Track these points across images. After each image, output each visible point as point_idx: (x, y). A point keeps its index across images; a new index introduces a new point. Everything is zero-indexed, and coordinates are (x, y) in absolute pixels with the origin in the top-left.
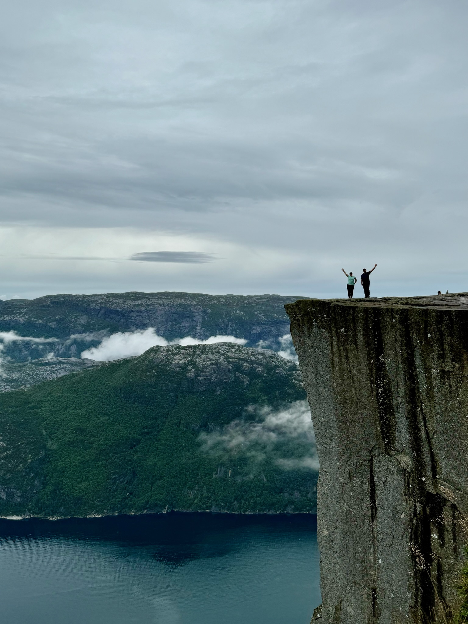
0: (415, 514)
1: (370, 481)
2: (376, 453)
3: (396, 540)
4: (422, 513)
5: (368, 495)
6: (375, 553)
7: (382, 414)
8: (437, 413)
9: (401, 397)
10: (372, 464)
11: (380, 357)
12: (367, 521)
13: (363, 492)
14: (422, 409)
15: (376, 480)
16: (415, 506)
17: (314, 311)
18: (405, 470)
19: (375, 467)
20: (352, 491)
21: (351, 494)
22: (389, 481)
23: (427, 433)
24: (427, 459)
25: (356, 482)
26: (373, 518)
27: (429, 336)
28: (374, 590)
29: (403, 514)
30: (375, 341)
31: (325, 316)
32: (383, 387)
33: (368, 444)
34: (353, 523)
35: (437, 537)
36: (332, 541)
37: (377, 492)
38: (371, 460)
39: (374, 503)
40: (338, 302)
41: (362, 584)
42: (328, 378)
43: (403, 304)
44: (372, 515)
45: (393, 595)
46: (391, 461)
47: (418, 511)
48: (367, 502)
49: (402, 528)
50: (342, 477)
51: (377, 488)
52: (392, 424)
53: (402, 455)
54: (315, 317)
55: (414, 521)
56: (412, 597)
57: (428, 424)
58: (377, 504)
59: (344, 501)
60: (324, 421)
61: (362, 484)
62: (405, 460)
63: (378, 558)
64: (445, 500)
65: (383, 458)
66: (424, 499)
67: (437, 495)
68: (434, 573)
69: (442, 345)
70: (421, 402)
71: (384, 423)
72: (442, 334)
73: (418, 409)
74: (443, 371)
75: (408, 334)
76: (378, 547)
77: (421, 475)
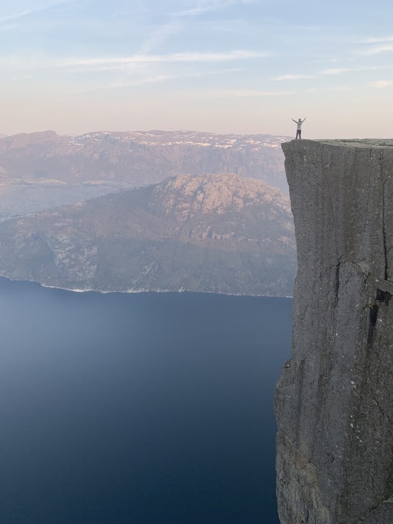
0: (367, 305)
1: (336, 280)
2: (343, 260)
3: (350, 321)
4: (372, 304)
5: (333, 289)
6: (333, 329)
7: (352, 232)
10: (338, 268)
11: (356, 188)
12: (330, 307)
13: (330, 287)
14: (384, 229)
15: (340, 279)
16: (368, 299)
17: (305, 149)
18: (364, 273)
19: (341, 271)
20: (321, 287)
21: (320, 289)
22: (350, 281)
23: (385, 247)
24: (382, 267)
25: (325, 281)
26: (335, 305)
29: (358, 304)
31: (314, 153)
32: (355, 211)
33: (337, 254)
34: (319, 309)
35: (381, 321)
36: (302, 319)
37: (340, 288)
38: (339, 265)
39: (337, 295)
40: (327, 142)
42: (311, 204)
43: (380, 145)
44: (334, 303)
45: (343, 357)
46: (354, 267)
47: (370, 303)
48: (332, 294)
49: (356, 313)
50: (314, 277)
51: (341, 285)
52: (358, 239)
53: (363, 263)
54: (306, 154)
55: (366, 310)
56: (357, 358)
57: (387, 241)
58: (339, 296)
59: (315, 293)
60: (305, 236)
61: (329, 282)
62: (365, 267)
63: (336, 332)
64: (392, 296)
65: (348, 264)
66: (376, 295)
67: (386, 292)
68: (376, 344)
70: (384, 224)
71: (352, 239)
73: (381, 230)
75: (381, 170)
76: (336, 325)
77: (376, 278)
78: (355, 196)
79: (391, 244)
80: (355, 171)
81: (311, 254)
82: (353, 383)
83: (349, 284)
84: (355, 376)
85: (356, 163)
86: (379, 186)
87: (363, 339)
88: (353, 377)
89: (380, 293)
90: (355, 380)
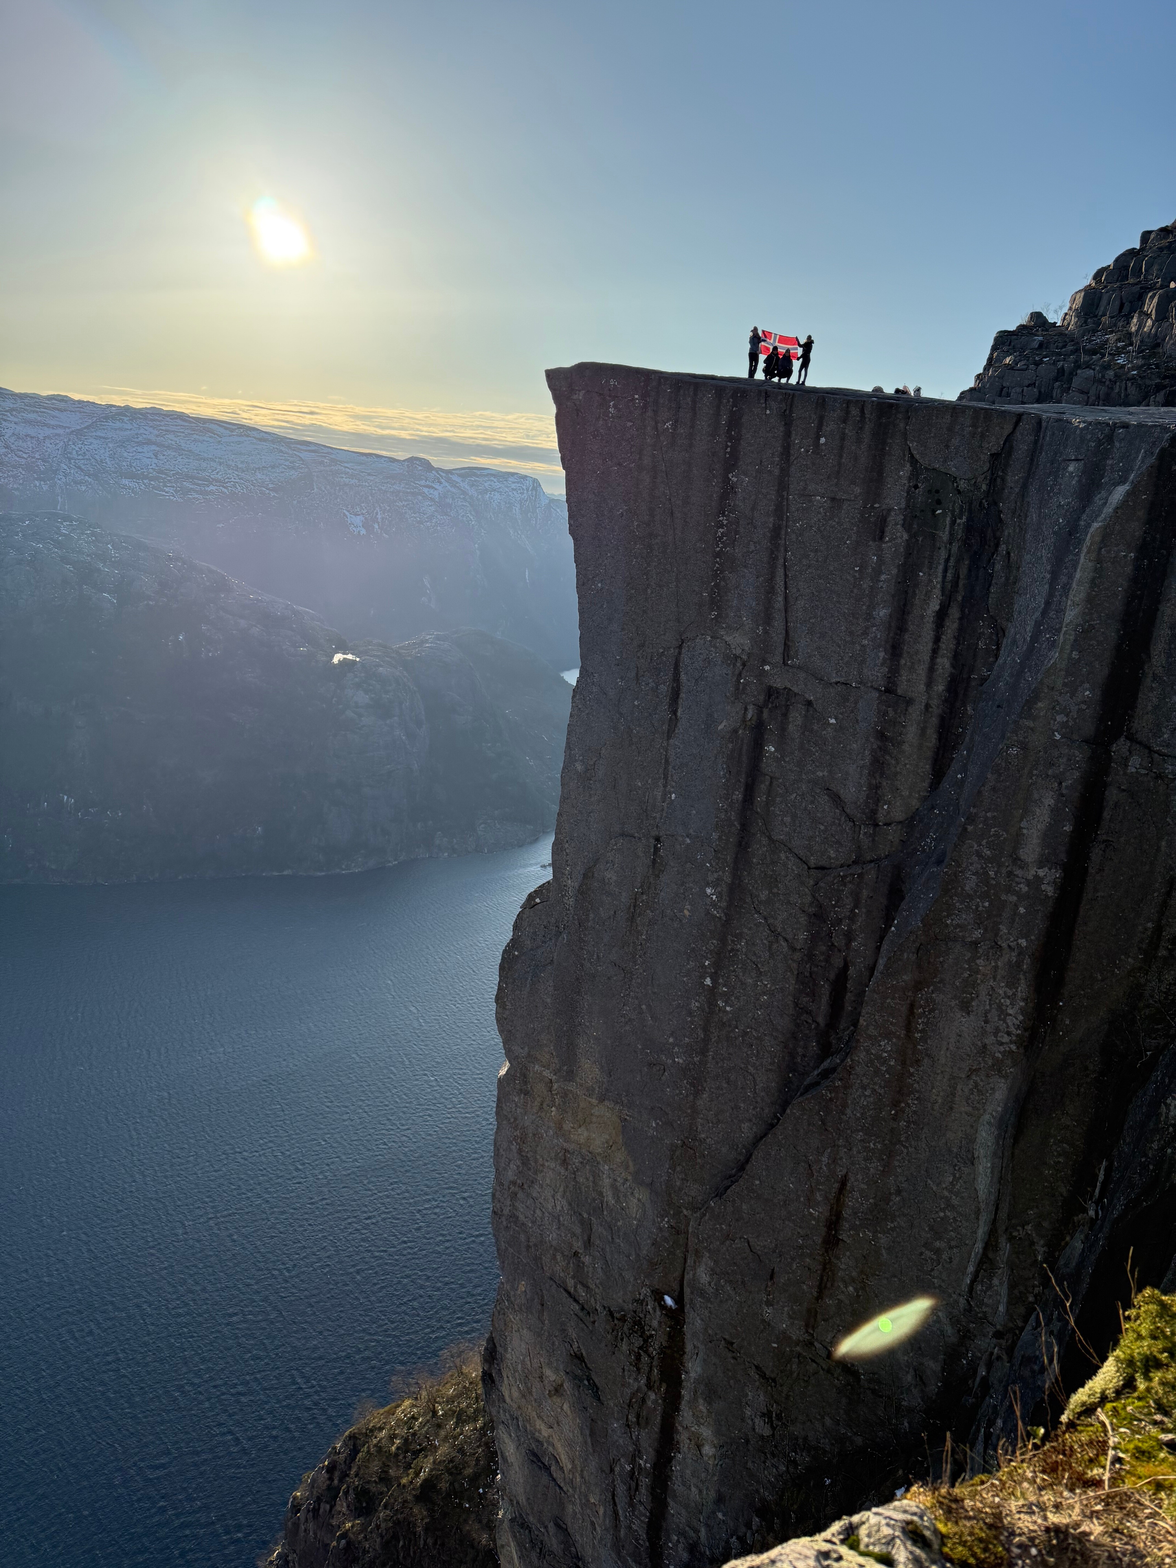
0: (744, 721)
1: (674, 680)
2: (691, 635)
3: (704, 762)
4: (755, 718)
5: (666, 701)
6: (665, 786)
7: (716, 571)
8: (809, 566)
9: (755, 543)
10: (680, 653)
11: (730, 476)
12: (658, 741)
13: (658, 697)
14: (785, 560)
15: (683, 677)
16: (746, 709)
17: (614, 385)
18: (736, 657)
19: (685, 658)
20: (637, 699)
21: (636, 703)
22: (707, 677)
23: (786, 598)
24: (778, 638)
25: (647, 684)
26: (670, 734)
27: (823, 440)
28: (658, 839)
29: (724, 723)
30: (727, 446)
31: (637, 396)
32: (726, 526)
33: (679, 622)
34: (634, 747)
35: (773, 749)
36: (589, 778)
37: (682, 695)
38: (680, 647)
39: (675, 712)
41: (636, 835)
42: (622, 513)
44: (669, 730)
45: (688, 841)
46: (716, 647)
47: (749, 716)
48: (663, 711)
49: (718, 742)
50: (622, 678)
51: (685, 689)
52: (730, 585)
53: (736, 634)
54: (614, 397)
55: (740, 732)
56: (720, 838)
57: (791, 583)
58: (679, 714)
59: (621, 714)
60: (601, 589)
61: (657, 686)
62: (740, 641)
63: (671, 793)
64: (796, 694)
65: (702, 642)
66: (762, 698)
67: (785, 688)
68: (760, 799)
69: (841, 456)
70: (786, 551)
71: (717, 585)
72: (843, 438)
73: (781, 561)
74: (833, 499)
75: (788, 434)
76: (672, 776)
77: (764, 662)
78: (728, 490)
79: (798, 590)
80: (730, 438)
81: (614, 627)
82: (709, 891)
83: (702, 683)
84: (716, 875)
85: (735, 422)
86: (782, 470)
87: (733, 793)
88: (711, 878)
89: (771, 692)
90: (715, 885)
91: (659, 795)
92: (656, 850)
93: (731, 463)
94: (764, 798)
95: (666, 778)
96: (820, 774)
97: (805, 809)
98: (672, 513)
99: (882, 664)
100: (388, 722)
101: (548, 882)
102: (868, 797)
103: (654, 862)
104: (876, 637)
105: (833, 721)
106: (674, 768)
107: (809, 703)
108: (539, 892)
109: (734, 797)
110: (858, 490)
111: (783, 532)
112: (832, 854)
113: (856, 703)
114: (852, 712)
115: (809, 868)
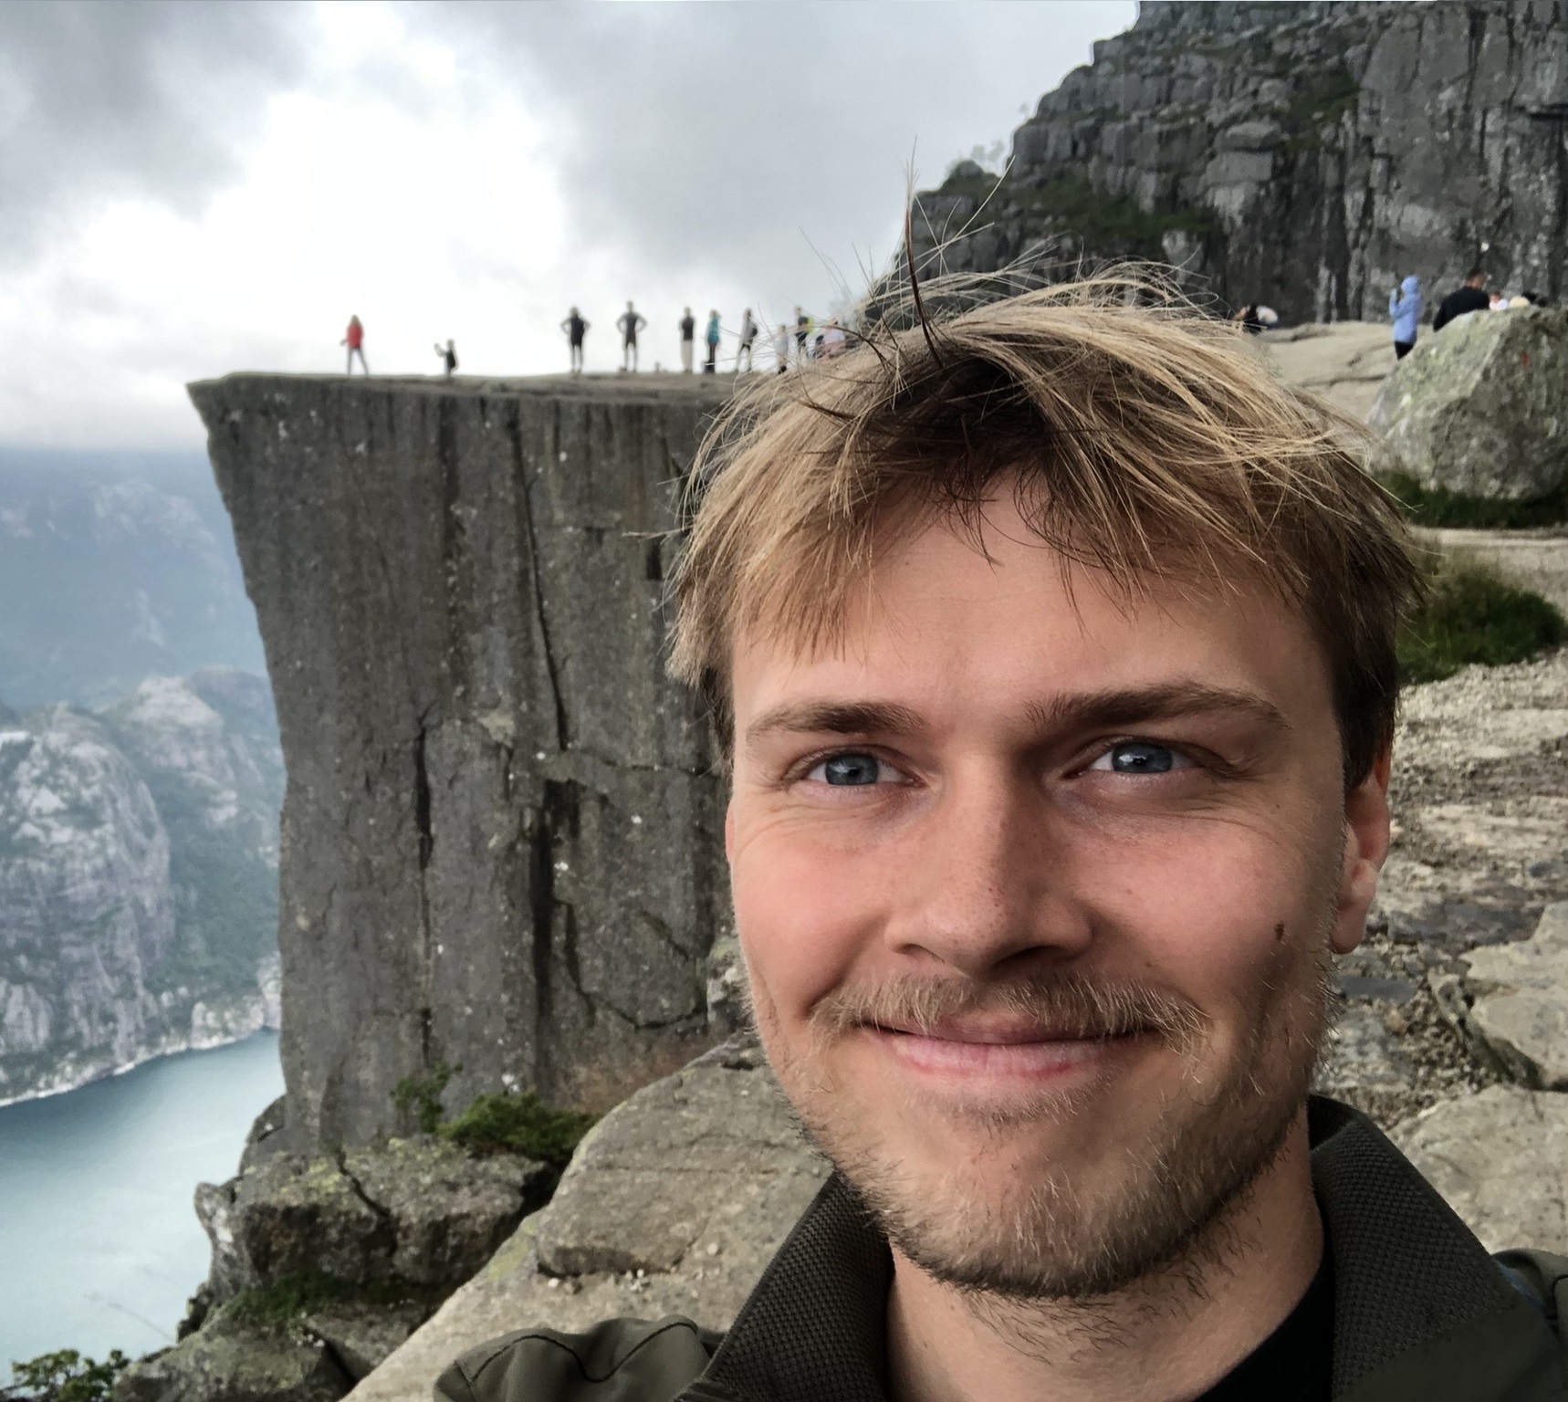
0: (521, 832)
1: (419, 785)
2: (434, 720)
3: (476, 896)
4: (535, 827)
5: (413, 814)
6: (427, 935)
7: (454, 633)
10: (422, 747)
11: (452, 508)
12: (408, 873)
13: (400, 811)
14: (542, 611)
15: (431, 779)
16: (522, 815)
17: (281, 400)
18: (499, 746)
19: (431, 752)
20: (372, 815)
21: (371, 822)
22: (463, 777)
23: (551, 660)
24: (549, 714)
25: (384, 795)
26: (424, 860)
27: (563, 456)
28: (426, 1014)
29: (495, 839)
30: (442, 471)
31: (313, 414)
32: (457, 572)
33: (414, 705)
34: (375, 886)
35: (566, 867)
36: (319, 938)
37: (435, 804)
38: (422, 738)
39: (426, 830)
42: (316, 565)
44: (421, 856)
45: (469, 1010)
46: (468, 733)
47: (528, 822)
48: (410, 830)
49: (491, 866)
50: (347, 789)
51: (435, 796)
52: (474, 651)
53: (494, 714)
54: (283, 416)
55: (518, 847)
56: (512, 1001)
57: (554, 640)
58: (433, 829)
59: (353, 841)
60: (302, 669)
61: (397, 796)
62: (500, 724)
63: (436, 944)
64: (584, 788)
65: (450, 729)
66: (540, 797)
67: (569, 782)
68: (559, 938)
69: (589, 474)
70: (540, 598)
71: (457, 651)
72: (588, 452)
73: (535, 614)
74: (589, 529)
75: (517, 453)
76: (435, 920)
77: (537, 748)
78: (452, 528)
79: (565, 649)
80: (444, 460)
81: (327, 718)
82: (507, 1077)
83: (459, 786)
84: (513, 1056)
85: (447, 438)
86: (517, 496)
87: (521, 936)
88: (508, 1059)
89: (552, 789)
90: (515, 1068)
91: (420, 948)
92: (427, 1030)
93: (451, 491)
94: (563, 937)
95: (427, 923)
96: (632, 894)
97: (620, 943)
98: (384, 562)
99: (689, 737)
100: (96, 832)
101: (283, 1098)
102: (699, 918)
103: (426, 1047)
104: (672, 703)
105: (637, 820)
106: (436, 907)
107: (603, 800)
108: (270, 1113)
109: (524, 940)
110: (617, 516)
111: (532, 576)
112: (665, 1003)
113: (663, 792)
114: (659, 804)
115: (637, 1028)
